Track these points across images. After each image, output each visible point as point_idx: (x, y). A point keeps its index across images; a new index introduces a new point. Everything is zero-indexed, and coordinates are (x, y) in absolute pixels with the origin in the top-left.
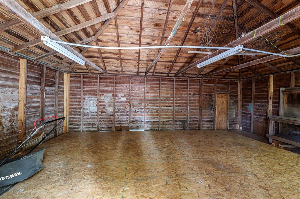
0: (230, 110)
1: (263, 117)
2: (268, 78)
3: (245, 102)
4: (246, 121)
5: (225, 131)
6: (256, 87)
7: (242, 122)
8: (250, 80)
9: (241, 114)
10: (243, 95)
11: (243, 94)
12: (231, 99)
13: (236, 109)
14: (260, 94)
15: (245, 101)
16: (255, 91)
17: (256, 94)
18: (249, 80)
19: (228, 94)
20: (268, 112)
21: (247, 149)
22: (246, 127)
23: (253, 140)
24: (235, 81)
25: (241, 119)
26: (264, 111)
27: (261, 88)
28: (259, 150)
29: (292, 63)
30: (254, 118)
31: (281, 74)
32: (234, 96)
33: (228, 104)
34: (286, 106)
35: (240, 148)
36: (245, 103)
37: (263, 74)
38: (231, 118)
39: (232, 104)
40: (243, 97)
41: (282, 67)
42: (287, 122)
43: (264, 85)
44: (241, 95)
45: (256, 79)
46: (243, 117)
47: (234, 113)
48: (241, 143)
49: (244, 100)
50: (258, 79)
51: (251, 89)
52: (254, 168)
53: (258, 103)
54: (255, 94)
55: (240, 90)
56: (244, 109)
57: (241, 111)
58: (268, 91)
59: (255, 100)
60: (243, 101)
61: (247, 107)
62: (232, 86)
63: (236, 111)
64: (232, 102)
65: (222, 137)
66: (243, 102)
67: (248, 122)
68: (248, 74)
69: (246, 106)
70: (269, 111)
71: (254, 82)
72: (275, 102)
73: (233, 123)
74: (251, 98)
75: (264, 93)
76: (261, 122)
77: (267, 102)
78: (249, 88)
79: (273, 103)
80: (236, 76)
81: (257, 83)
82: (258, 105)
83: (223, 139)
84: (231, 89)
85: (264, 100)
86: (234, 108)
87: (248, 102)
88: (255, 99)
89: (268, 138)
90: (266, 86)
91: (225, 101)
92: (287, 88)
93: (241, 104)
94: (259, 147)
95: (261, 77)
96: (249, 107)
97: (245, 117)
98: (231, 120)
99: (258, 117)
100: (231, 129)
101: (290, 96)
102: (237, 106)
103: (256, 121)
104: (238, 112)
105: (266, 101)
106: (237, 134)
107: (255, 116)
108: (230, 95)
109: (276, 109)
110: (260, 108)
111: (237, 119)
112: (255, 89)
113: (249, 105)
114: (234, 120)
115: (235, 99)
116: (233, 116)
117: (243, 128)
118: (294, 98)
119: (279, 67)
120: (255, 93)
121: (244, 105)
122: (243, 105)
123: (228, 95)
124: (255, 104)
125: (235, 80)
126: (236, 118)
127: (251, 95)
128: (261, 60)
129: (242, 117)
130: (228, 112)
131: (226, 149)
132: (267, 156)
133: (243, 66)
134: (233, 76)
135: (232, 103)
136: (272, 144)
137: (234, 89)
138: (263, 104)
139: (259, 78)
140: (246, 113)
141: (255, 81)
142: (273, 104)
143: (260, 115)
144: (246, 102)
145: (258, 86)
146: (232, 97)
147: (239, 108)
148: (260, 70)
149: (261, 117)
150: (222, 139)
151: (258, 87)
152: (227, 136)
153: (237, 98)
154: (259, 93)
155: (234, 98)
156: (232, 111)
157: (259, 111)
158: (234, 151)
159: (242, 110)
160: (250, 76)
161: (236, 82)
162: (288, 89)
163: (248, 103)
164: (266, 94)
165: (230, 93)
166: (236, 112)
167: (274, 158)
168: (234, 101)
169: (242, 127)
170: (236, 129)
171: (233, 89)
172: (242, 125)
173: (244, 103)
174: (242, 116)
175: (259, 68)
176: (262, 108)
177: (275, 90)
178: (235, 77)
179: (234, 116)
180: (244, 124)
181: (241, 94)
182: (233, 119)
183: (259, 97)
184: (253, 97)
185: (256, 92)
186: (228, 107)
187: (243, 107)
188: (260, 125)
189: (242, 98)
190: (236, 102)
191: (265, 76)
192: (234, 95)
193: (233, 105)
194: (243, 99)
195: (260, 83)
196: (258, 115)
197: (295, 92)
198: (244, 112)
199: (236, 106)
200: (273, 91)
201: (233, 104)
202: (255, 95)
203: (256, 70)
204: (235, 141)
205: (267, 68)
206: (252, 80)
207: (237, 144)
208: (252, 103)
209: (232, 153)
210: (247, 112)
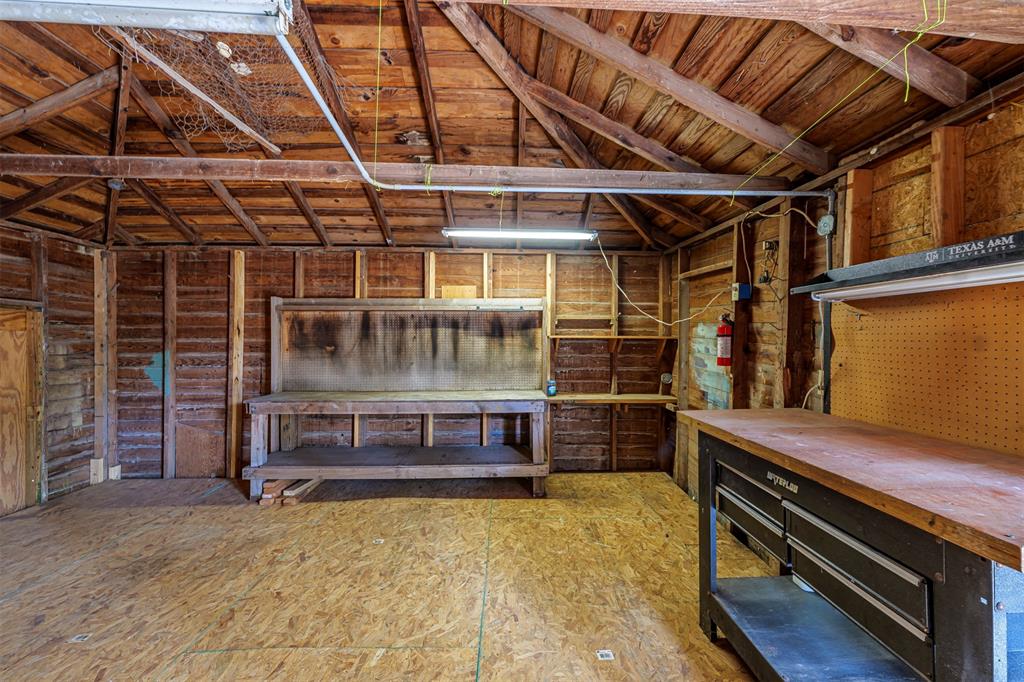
0: (53, 397)
1: (215, 406)
2: (229, 256)
3: (131, 347)
4: (138, 434)
5: (25, 522)
6: (183, 288)
7: (120, 442)
8: (156, 257)
9: (113, 406)
10: (121, 319)
11: (122, 314)
12: (56, 335)
13: (85, 388)
14: (197, 318)
15: (130, 345)
16: (179, 305)
17: (186, 314)
18: (148, 254)
19: (39, 309)
20: (232, 384)
21: (196, 574)
22: (138, 459)
23: (191, 509)
24: (76, 245)
25: (112, 430)
26: (216, 380)
27: (202, 293)
28: (239, 549)
29: (301, 223)
30: (178, 416)
31: (267, 253)
32: (70, 320)
33: (41, 364)
34: (287, 355)
35: (158, 586)
36: (134, 355)
37: (208, 238)
38: (58, 438)
39: (62, 365)
40: (123, 327)
41: (275, 228)
42: (304, 410)
43: (213, 281)
44: (110, 317)
45: (182, 254)
46: (123, 421)
47: (76, 406)
48: (151, 554)
49: (125, 340)
50: (187, 257)
51: (162, 294)
52: (282, 664)
53: (190, 350)
54: (180, 314)
55: (105, 295)
56: (125, 381)
57: (114, 391)
58: (228, 306)
59: (181, 341)
60: (120, 344)
61: (141, 373)
62: (62, 269)
63: (84, 395)
64: (62, 351)
65: (22, 574)
66: (125, 351)
67: (147, 435)
68: (146, 228)
69: (136, 368)
70: (234, 378)
71: (174, 264)
72: (251, 347)
73: (69, 459)
74: (164, 332)
75: (215, 314)
76: (203, 425)
77: (228, 348)
78: (151, 288)
79: (244, 351)
80: (86, 224)
81: (184, 269)
82: (193, 361)
83: (34, 580)
84: (52, 286)
85: (215, 337)
86: (72, 381)
87: (144, 348)
88: (178, 336)
89: (249, 481)
90: (219, 289)
91: (18, 348)
92: (287, 300)
93: (110, 360)
94: (231, 535)
95: (202, 250)
96: (152, 372)
97: (134, 415)
98: (57, 447)
99: (195, 407)
100: (62, 494)
101: (296, 327)
102: (93, 373)
103: (187, 423)
104: (99, 398)
105: (222, 344)
106: (106, 512)
107: (180, 407)
108: (51, 319)
109: (257, 370)
110: (199, 370)
111: (91, 432)
112: (180, 294)
113: (151, 363)
114: (76, 443)
115: (82, 336)
116: (71, 421)
117: (127, 468)
118: (305, 331)
119: (266, 226)
120: (178, 310)
121: (129, 362)
122: (120, 362)
123: (40, 316)
124: (181, 355)
125: (76, 240)
126: (84, 430)
127: (163, 320)
128: (262, 165)
129: (119, 418)
130: (40, 409)
131: (85, 652)
132: (280, 563)
133: (174, 170)
134: (69, 218)
135: (61, 359)
136: (261, 498)
137: (73, 284)
138: (213, 354)
139: (194, 254)
140: (140, 400)
141: (179, 263)
142: (247, 355)
143: (200, 400)
144: (139, 351)
145: (191, 285)
146: (59, 326)
147: (101, 376)
148: (198, 222)
149: (206, 405)
150: (24, 585)
151: (188, 288)
152: (53, 549)
153: (91, 333)
154: (195, 313)
155: (71, 334)
156: (65, 396)
157: (198, 384)
158: (140, 627)
159: (118, 386)
160: (156, 239)
161: (82, 250)
162: (290, 304)
163: (148, 355)
164: (219, 317)
165: (51, 304)
166: (84, 402)
167: (303, 558)
168: (74, 346)
169: (120, 463)
170: (89, 485)
171: (64, 287)
172: (121, 457)
173: (128, 355)
174: (120, 414)
175: (200, 213)
176: (209, 369)
177: (252, 304)
178: (79, 228)
179: (78, 422)
180: (131, 447)
181: (109, 311)
182: (70, 436)
183: (195, 327)
184: (171, 329)
185: (181, 307)
186: (41, 378)
187: (125, 373)
188: (204, 436)
189: (118, 330)
190: (86, 350)
191: (216, 248)
192: (75, 319)
193: (71, 368)
194: (120, 333)
195: (196, 273)
196: (194, 399)
197: (308, 313)
198: (126, 394)
199: (86, 371)
200: (246, 306)
201: (67, 361)
202: (178, 318)
203: (186, 219)
204: (119, 558)
205: (228, 220)
206: (163, 257)
207: (134, 572)
208: (168, 354)
209: (136, 652)
210: (146, 395)
